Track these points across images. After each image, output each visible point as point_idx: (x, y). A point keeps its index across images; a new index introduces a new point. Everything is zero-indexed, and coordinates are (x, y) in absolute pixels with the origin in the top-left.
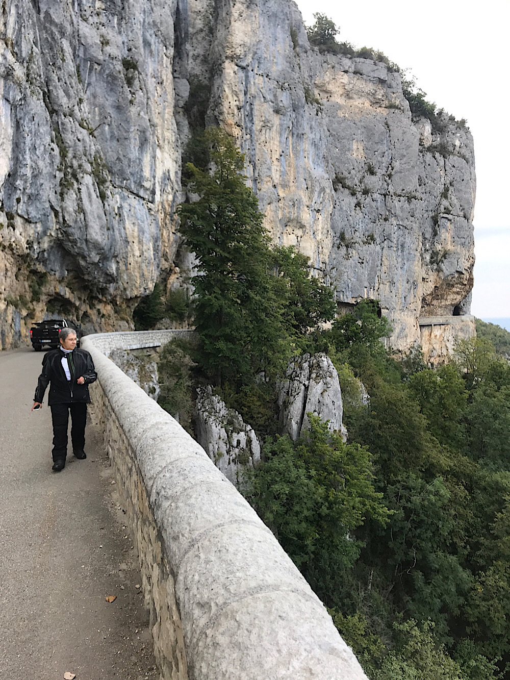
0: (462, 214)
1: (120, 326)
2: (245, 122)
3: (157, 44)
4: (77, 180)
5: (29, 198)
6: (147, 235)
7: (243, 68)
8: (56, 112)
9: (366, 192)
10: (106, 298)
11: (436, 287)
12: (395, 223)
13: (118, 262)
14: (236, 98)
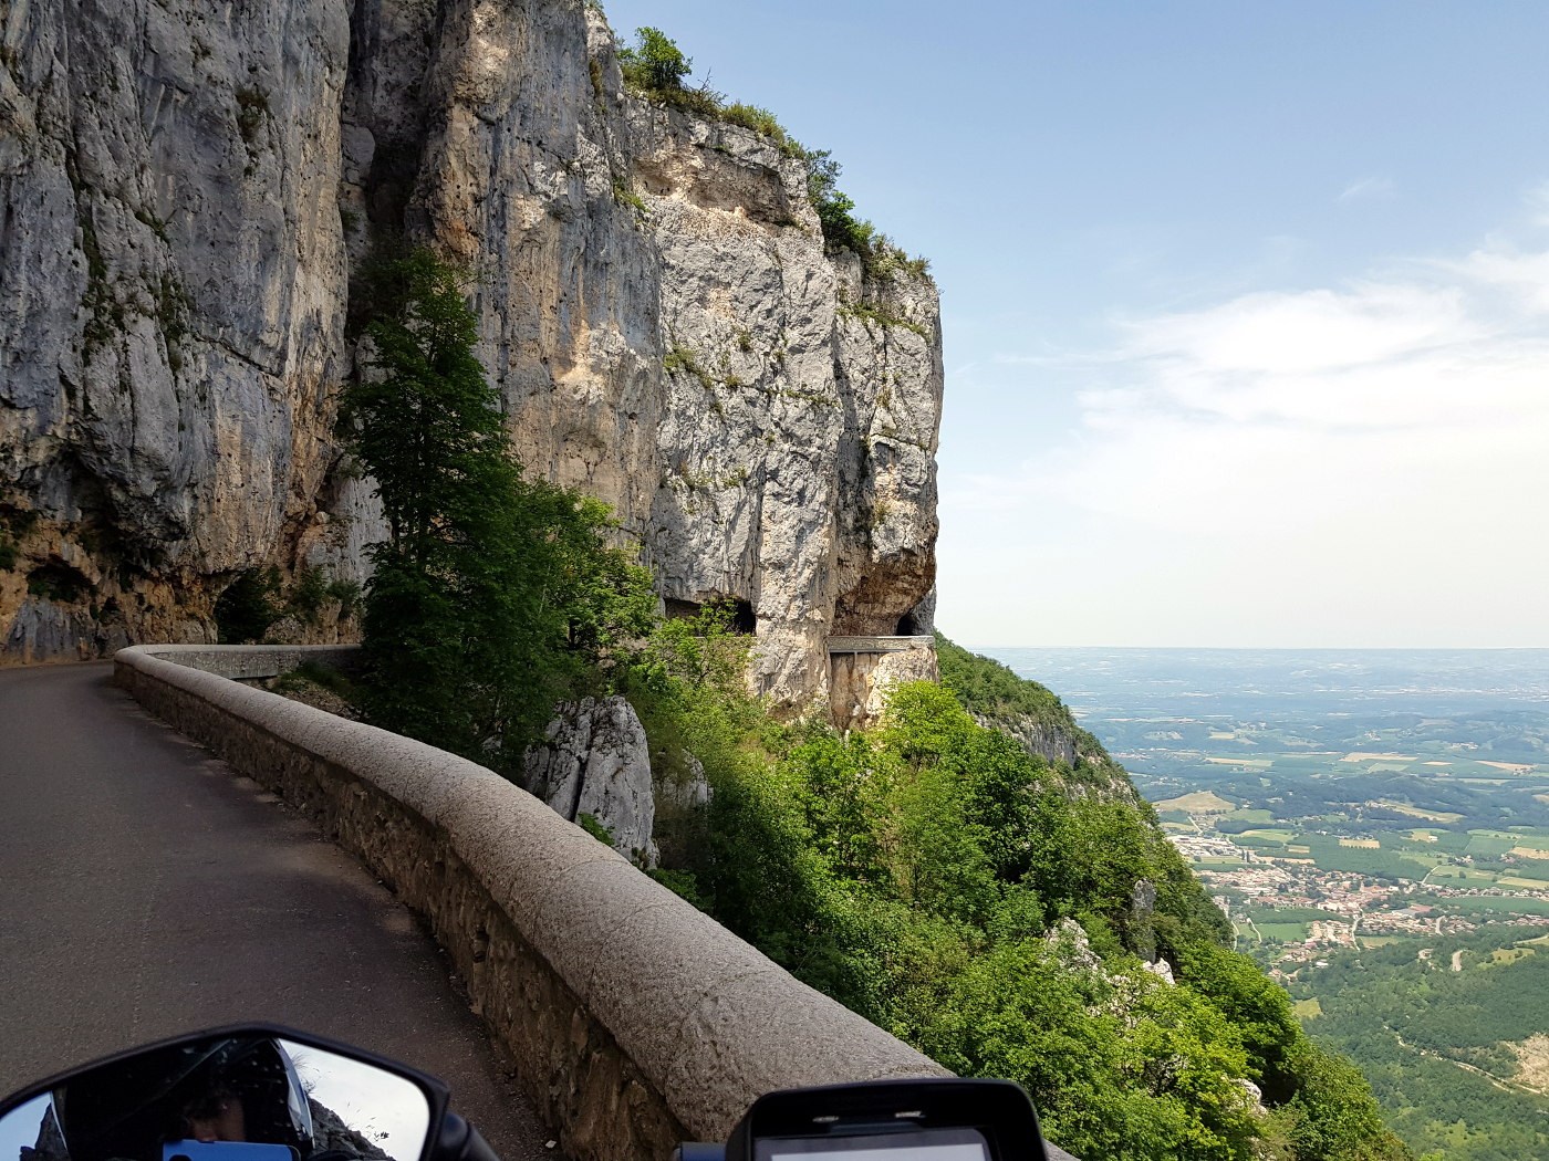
0: (914, 439)
1: (186, 632)
2: (489, 228)
3: (311, 61)
4: (122, 327)
5: (17, 359)
6: (262, 443)
7: (489, 123)
8: (89, 187)
9: (732, 384)
10: (159, 569)
11: (863, 578)
12: (787, 448)
13: (195, 497)
14: (471, 180)
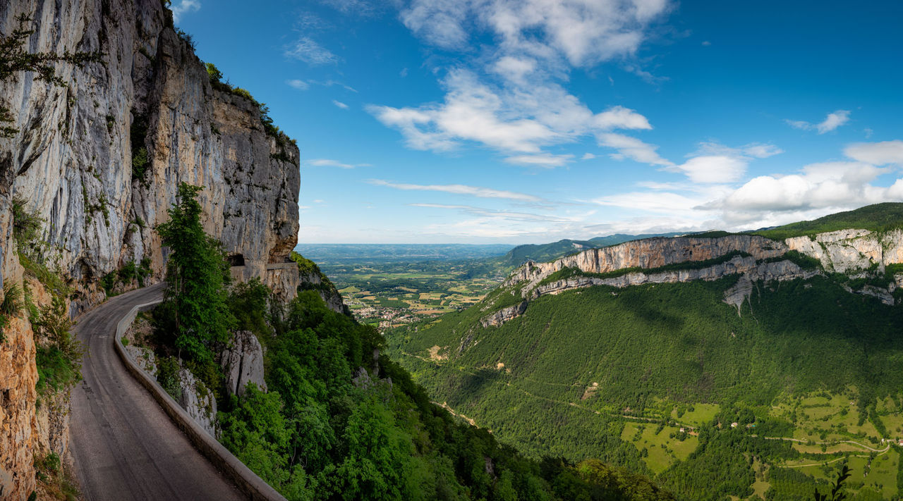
0: (293, 199)
7: (172, 109)
9: (237, 182)
11: (277, 244)
12: (254, 204)
14: (167, 129)
